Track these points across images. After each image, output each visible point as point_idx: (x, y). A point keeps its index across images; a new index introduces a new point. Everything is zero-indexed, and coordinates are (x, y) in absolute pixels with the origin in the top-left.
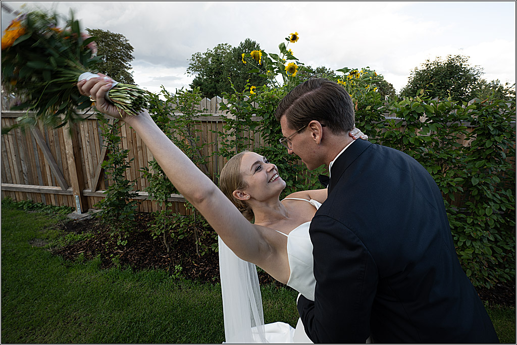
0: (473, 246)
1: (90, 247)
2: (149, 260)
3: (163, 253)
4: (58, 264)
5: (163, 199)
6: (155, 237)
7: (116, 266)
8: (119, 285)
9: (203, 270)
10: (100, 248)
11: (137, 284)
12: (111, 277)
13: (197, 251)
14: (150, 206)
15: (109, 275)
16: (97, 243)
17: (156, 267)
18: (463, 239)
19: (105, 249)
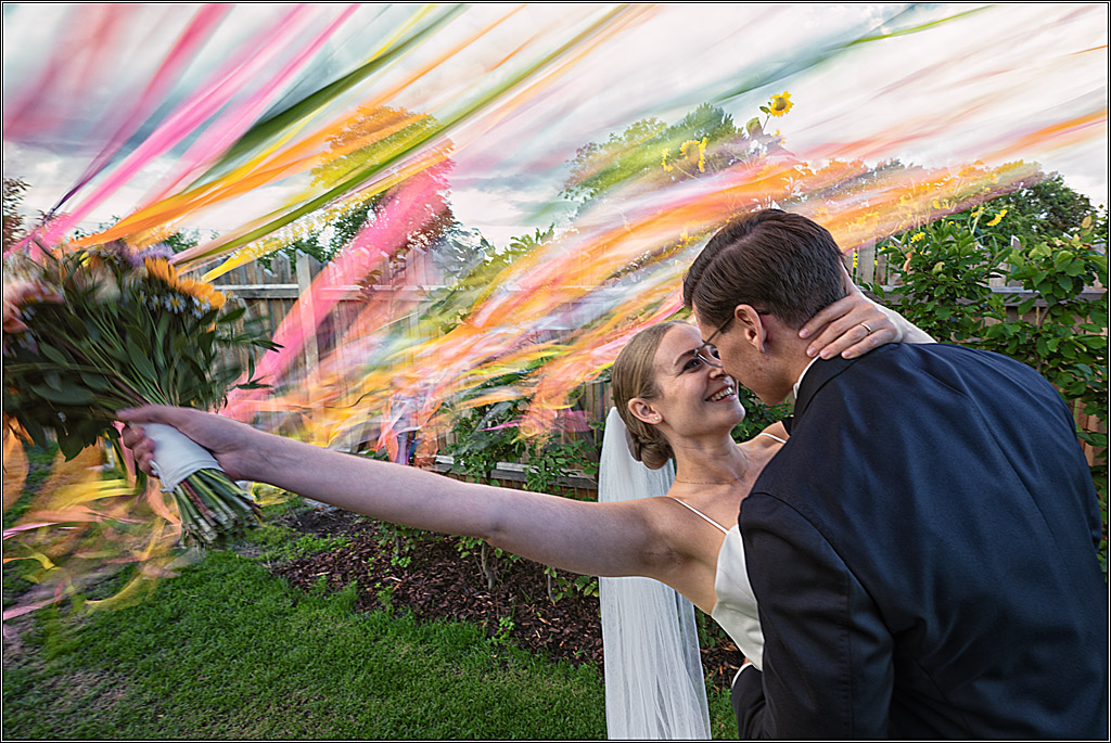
1: (339, 565)
2: (450, 602)
3: (479, 590)
4: (279, 594)
5: (481, 472)
6: (464, 555)
7: (384, 608)
8: (386, 647)
9: (558, 634)
10: (358, 568)
11: (420, 649)
12: (372, 628)
13: (549, 592)
15: (368, 625)
16: (355, 558)
17: (462, 617)
19: (366, 572)
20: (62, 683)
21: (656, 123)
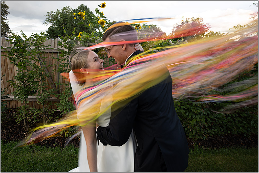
0: (196, 118)
2: (15, 136)
3: (23, 132)
5: (23, 99)
6: (18, 123)
9: (48, 140)
11: (6, 151)
14: (16, 104)
17: (19, 140)
18: (191, 114)
21: (70, 8)
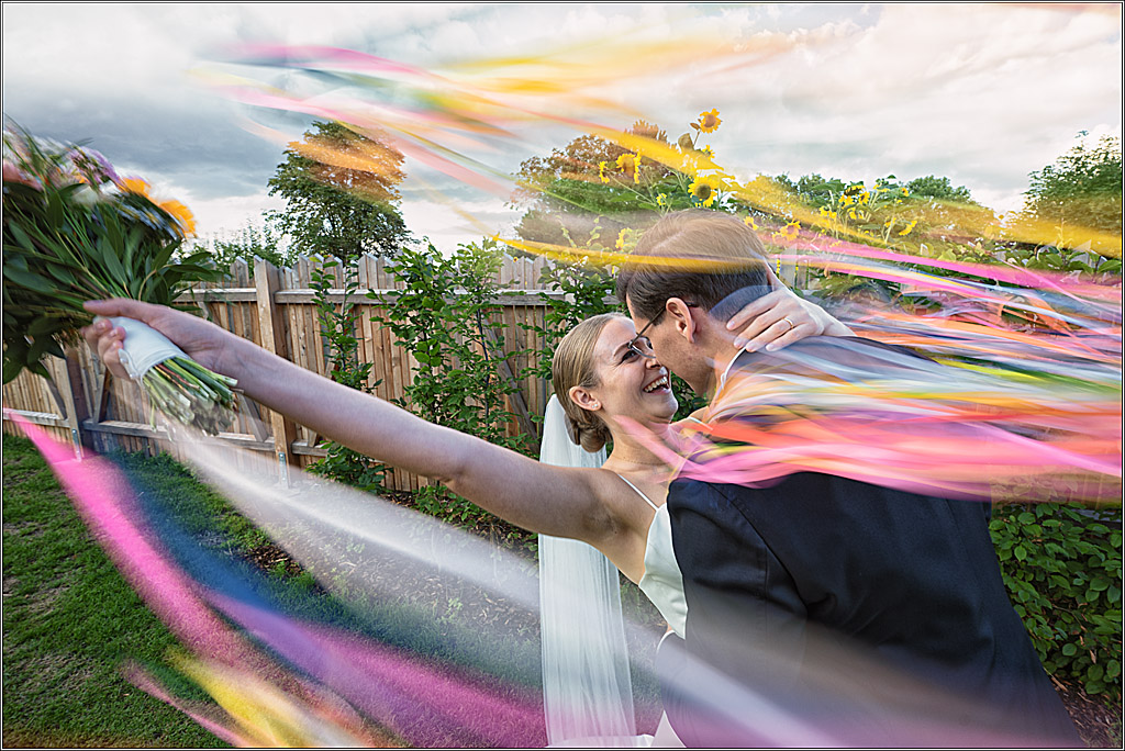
20: (31, 665)
